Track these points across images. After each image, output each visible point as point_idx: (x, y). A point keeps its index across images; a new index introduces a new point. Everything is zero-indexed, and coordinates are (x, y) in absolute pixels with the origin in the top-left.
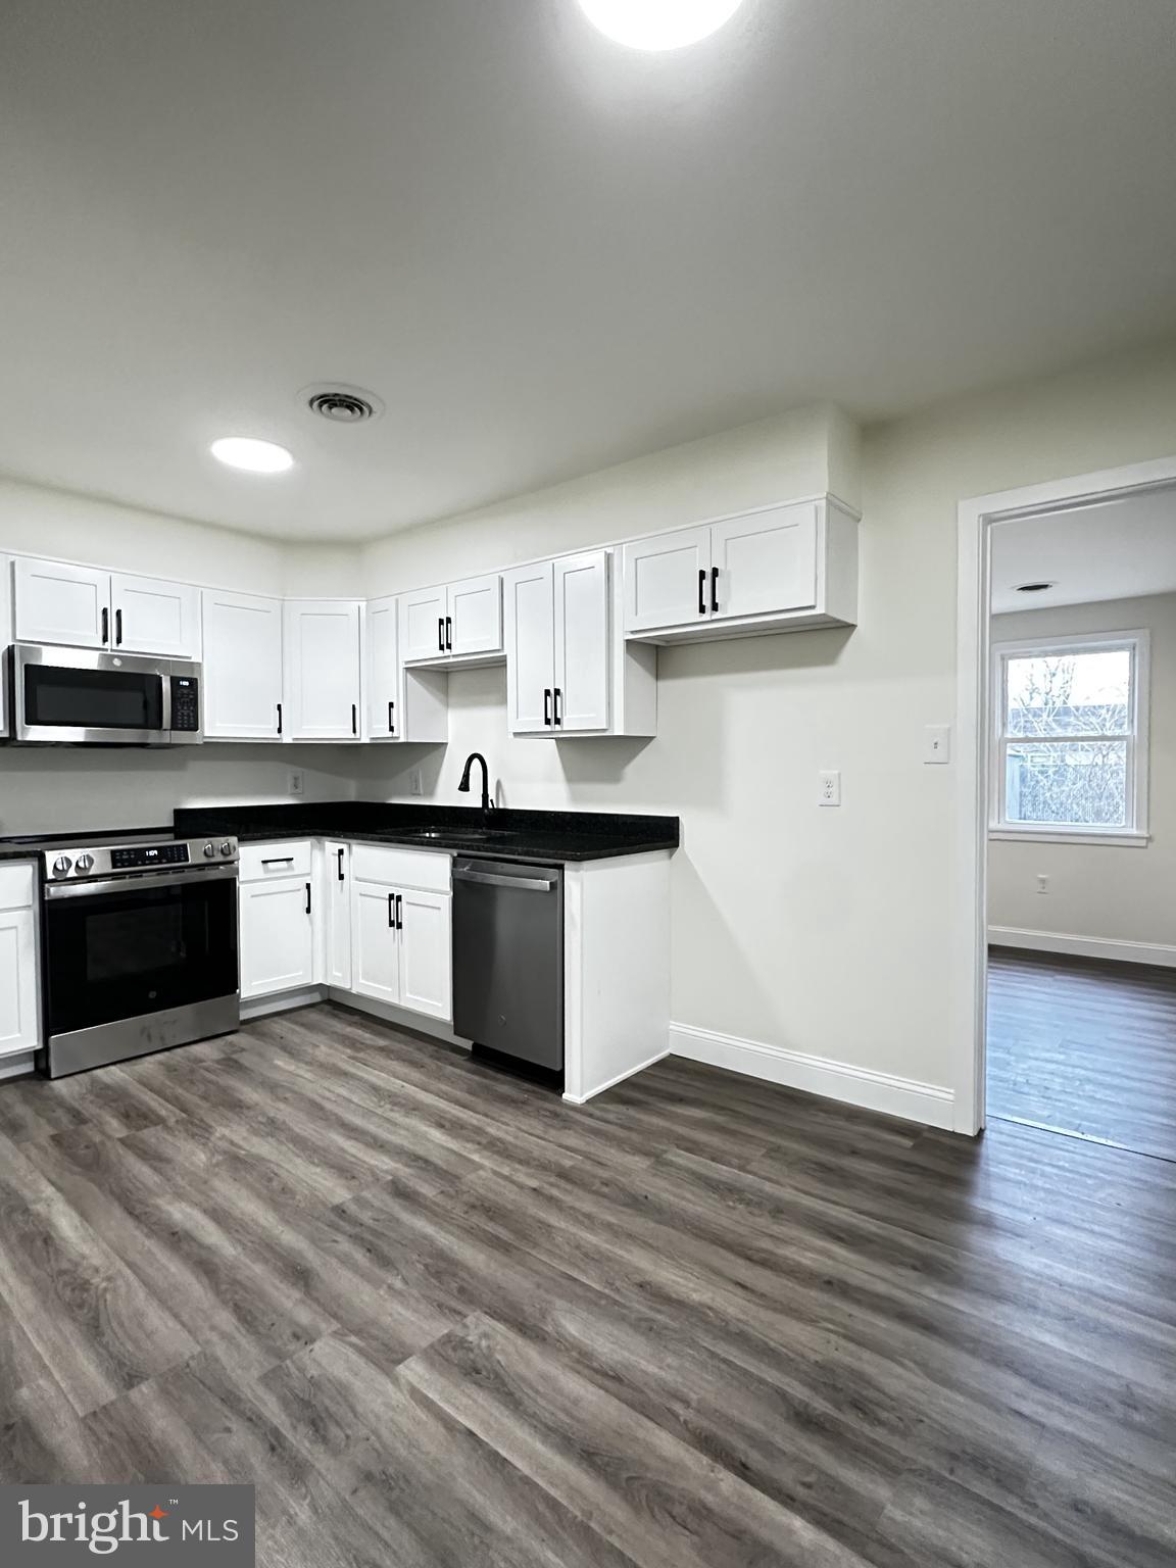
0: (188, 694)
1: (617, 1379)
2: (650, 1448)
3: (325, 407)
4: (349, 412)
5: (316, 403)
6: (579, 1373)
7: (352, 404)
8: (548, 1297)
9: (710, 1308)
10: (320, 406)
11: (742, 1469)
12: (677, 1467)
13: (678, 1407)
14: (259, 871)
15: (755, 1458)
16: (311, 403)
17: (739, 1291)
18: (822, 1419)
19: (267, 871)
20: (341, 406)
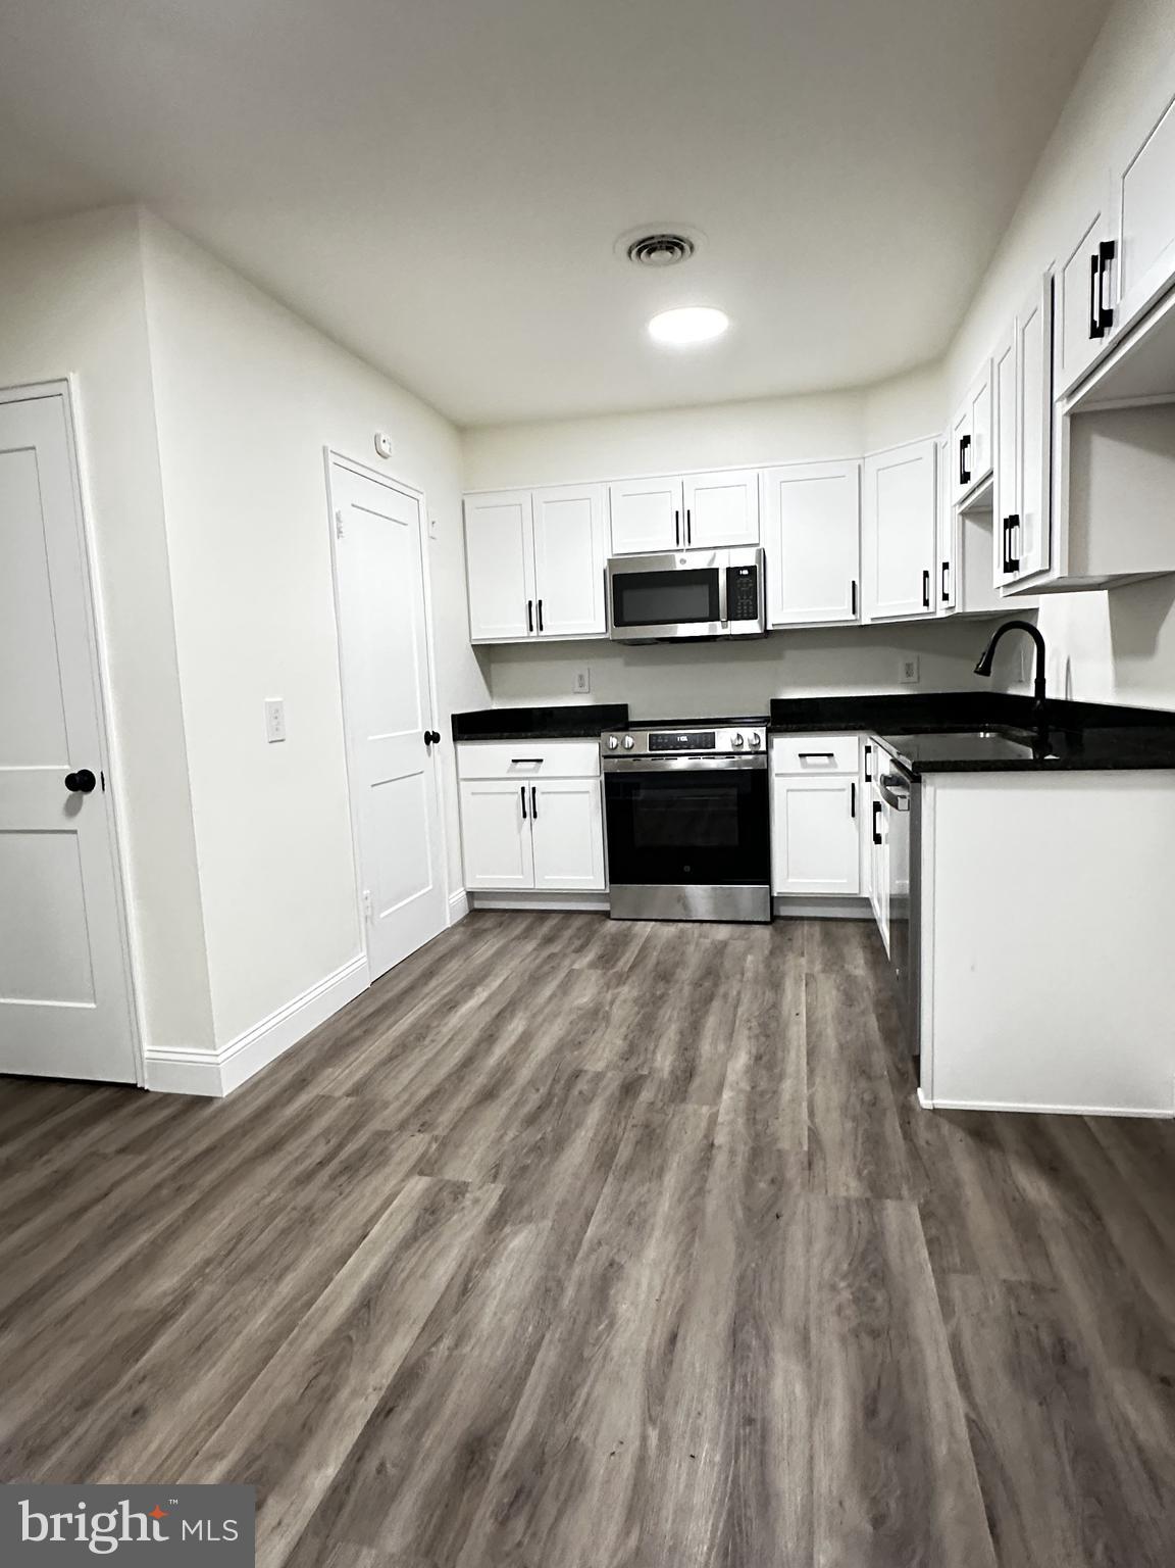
0: (747, 583)
1: (464, 1291)
2: (389, 1338)
3: (643, 254)
4: (669, 254)
5: (634, 252)
6: (460, 1266)
7: (672, 244)
8: (551, 1214)
9: (611, 1325)
10: (639, 252)
11: (387, 1409)
12: (373, 1363)
13: (447, 1342)
14: (796, 765)
15: (404, 1416)
16: (630, 253)
17: (660, 1338)
18: (481, 1463)
19: (805, 766)
20: (661, 249)
